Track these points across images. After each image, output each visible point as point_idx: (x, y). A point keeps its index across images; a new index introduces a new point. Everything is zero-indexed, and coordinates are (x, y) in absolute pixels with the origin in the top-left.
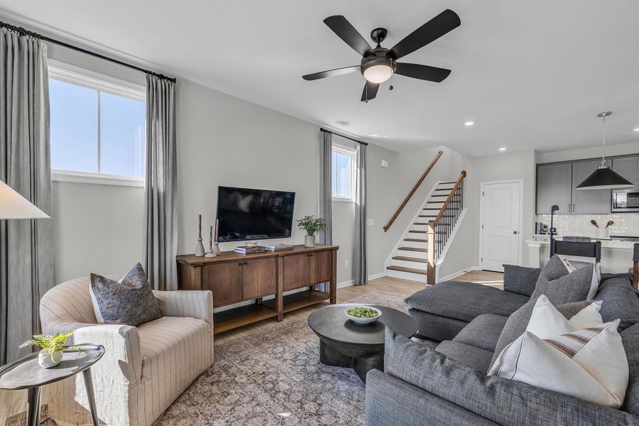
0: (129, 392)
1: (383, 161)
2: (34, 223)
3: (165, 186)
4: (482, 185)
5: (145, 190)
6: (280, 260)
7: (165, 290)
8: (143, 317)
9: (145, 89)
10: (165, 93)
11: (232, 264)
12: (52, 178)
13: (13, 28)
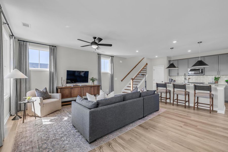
0: (41, 108)
1: (120, 61)
2: (26, 79)
3: (54, 71)
4: (154, 67)
5: (49, 72)
6: (82, 88)
7: (54, 93)
8: (45, 98)
9: (49, 49)
10: (54, 50)
11: (69, 89)
12: (30, 70)
13: (22, 41)
